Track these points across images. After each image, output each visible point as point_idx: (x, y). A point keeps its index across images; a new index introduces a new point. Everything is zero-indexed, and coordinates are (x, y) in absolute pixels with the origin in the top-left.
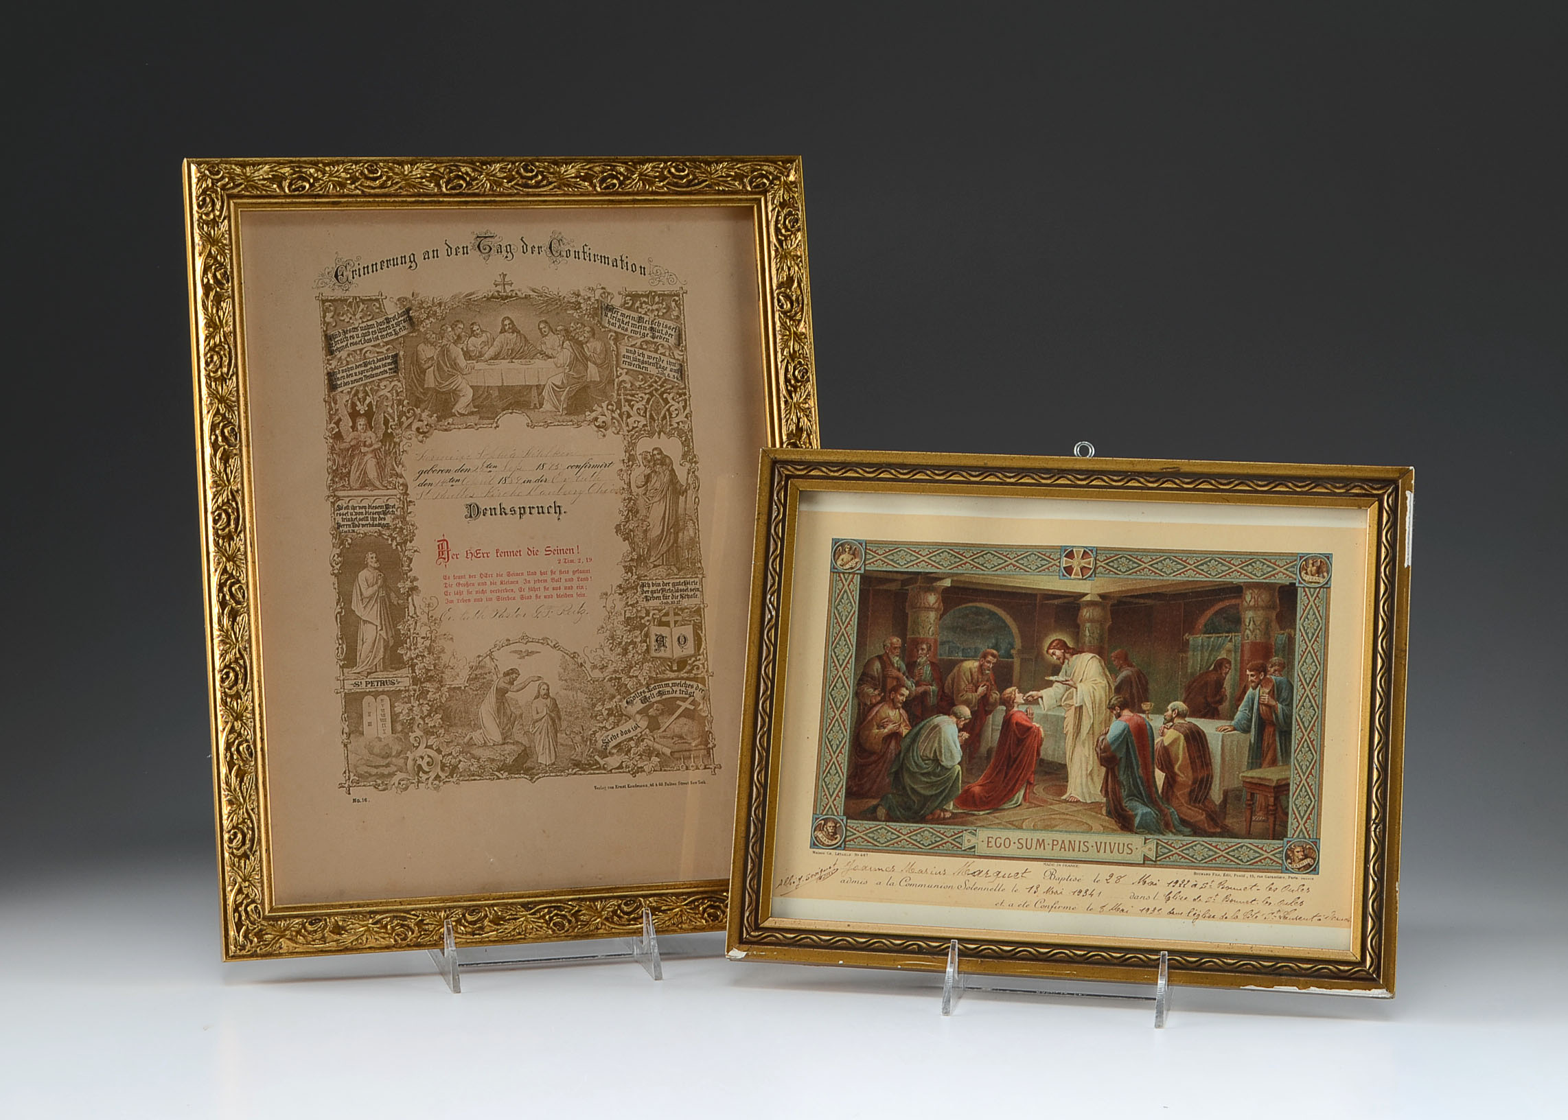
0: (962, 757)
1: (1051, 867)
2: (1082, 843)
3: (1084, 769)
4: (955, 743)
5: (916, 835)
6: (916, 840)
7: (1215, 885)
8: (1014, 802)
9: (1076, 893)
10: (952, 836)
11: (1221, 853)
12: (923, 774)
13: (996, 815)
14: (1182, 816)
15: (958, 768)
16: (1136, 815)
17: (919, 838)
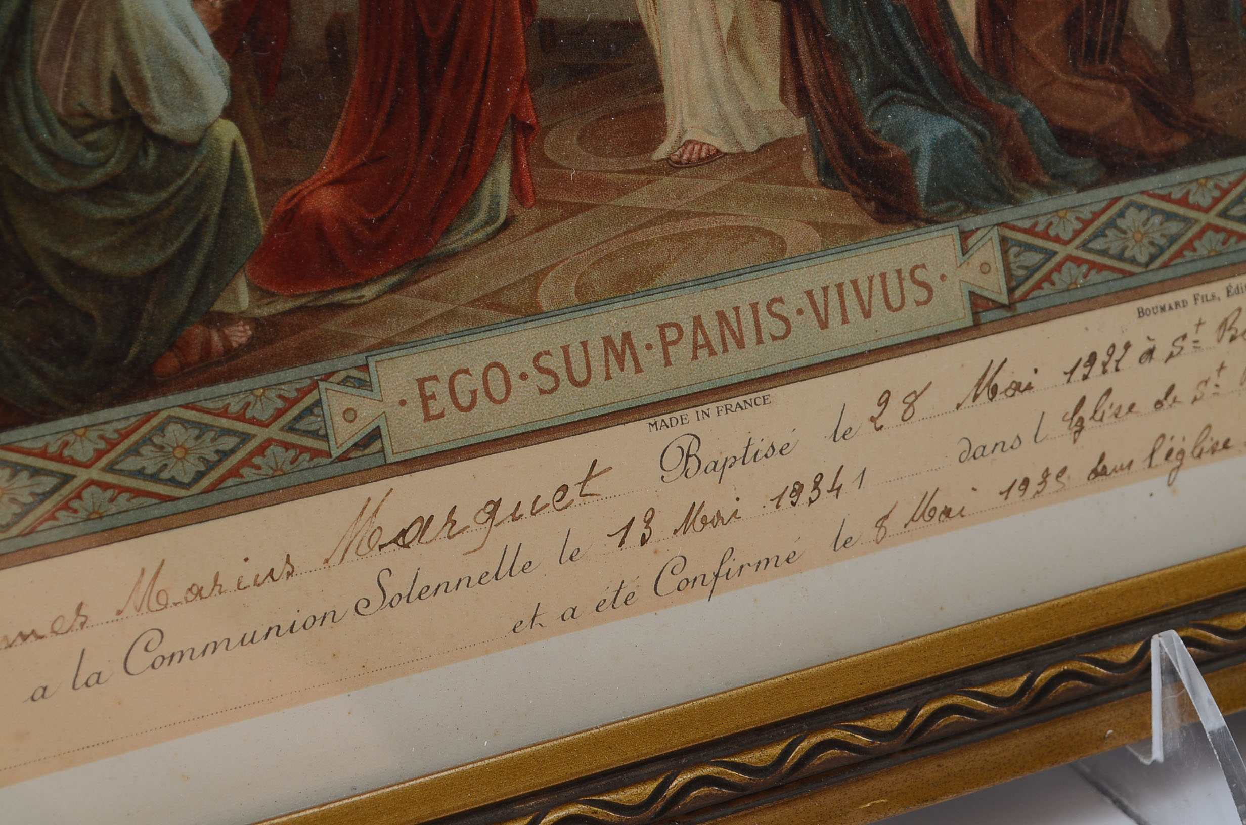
0: (233, 85)
1: (677, 430)
2: (762, 309)
3: (706, 25)
4: (187, 33)
5: (134, 451)
6: (140, 473)
7: (1208, 334)
8: (482, 216)
9: (786, 501)
10: (280, 413)
11: (1204, 219)
12: (95, 193)
13: (424, 284)
14: (1060, 120)
15: (228, 131)
16: (916, 152)
17: (149, 460)
